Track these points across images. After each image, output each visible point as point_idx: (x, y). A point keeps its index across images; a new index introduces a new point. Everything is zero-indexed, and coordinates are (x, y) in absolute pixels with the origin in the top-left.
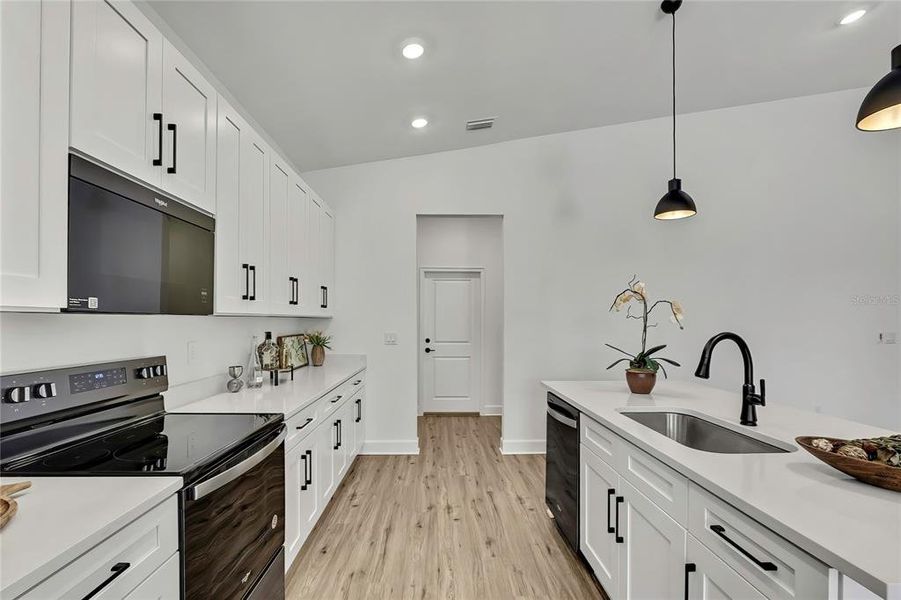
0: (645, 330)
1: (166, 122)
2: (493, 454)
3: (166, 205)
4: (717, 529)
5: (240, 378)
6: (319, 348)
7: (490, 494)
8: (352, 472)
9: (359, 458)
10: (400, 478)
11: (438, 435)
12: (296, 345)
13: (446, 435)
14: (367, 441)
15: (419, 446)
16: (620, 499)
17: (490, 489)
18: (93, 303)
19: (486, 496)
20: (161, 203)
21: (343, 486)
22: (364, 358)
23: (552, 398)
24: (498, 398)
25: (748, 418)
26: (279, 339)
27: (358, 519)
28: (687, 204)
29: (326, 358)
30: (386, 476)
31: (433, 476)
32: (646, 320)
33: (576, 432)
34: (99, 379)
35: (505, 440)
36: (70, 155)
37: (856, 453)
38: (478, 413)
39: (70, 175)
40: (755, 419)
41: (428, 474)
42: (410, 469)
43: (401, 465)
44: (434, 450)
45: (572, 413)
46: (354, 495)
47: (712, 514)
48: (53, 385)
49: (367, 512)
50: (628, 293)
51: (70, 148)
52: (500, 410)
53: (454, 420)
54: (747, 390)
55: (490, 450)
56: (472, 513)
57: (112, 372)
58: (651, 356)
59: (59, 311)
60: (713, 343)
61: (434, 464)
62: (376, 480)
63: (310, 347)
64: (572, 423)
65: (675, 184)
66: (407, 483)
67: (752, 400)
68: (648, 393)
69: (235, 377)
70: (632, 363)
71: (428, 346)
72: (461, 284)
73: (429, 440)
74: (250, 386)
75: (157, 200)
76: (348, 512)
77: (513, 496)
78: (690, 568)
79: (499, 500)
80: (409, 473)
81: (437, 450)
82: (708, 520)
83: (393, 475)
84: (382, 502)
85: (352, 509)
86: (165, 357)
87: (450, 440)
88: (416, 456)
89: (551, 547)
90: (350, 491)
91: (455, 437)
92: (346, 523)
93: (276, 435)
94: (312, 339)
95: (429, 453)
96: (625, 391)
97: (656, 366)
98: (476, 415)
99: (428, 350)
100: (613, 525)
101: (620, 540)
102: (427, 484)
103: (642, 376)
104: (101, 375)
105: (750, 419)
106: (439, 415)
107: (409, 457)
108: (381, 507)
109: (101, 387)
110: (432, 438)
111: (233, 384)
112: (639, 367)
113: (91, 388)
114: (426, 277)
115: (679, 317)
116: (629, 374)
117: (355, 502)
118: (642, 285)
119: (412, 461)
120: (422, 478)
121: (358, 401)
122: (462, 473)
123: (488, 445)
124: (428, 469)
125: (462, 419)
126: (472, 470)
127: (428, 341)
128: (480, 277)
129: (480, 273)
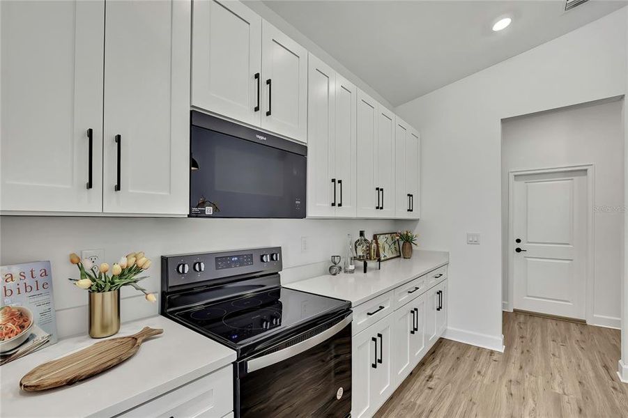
1: (263, 79)
2: (606, 378)
3: (265, 139)
5: (340, 264)
6: (407, 244)
8: (433, 353)
9: (441, 342)
10: (479, 372)
11: (528, 336)
12: (390, 240)
13: (539, 338)
14: (448, 328)
15: (504, 344)
18: (209, 210)
20: (262, 138)
21: (422, 364)
22: (447, 254)
26: (375, 237)
27: (431, 402)
29: (414, 253)
30: (464, 366)
31: (518, 383)
34: (235, 261)
36: (191, 112)
38: (584, 321)
39: (191, 125)
41: (513, 378)
42: (492, 366)
43: (483, 359)
44: (522, 352)
46: (431, 377)
48: (202, 264)
49: (440, 399)
51: (192, 106)
52: (619, 323)
53: (551, 325)
55: (602, 371)
57: (244, 257)
59: (187, 216)
61: (521, 368)
62: (454, 368)
63: (401, 243)
66: (486, 381)
69: (335, 264)
71: (519, 245)
72: (562, 184)
73: (517, 340)
74: (346, 272)
75: (258, 136)
76: (422, 391)
80: (490, 370)
81: (526, 352)
83: (472, 366)
84: (458, 393)
85: (427, 391)
86: (280, 247)
87: (544, 346)
88: (499, 353)
90: (428, 372)
91: (551, 344)
92: (418, 402)
93: (343, 318)
94: (402, 237)
95: (516, 353)
98: (582, 323)
99: (518, 250)
102: (509, 389)
104: (236, 259)
106: (531, 315)
107: (492, 352)
108: (455, 399)
109: (236, 267)
110: (522, 337)
111: (334, 268)
113: (229, 266)
114: (515, 180)
117: (431, 384)
119: (494, 358)
120: (505, 381)
121: (439, 293)
122: (558, 390)
123: (599, 365)
124: (513, 371)
125: (562, 324)
126: (573, 391)
127: (518, 241)
128: (586, 174)
129: (586, 170)
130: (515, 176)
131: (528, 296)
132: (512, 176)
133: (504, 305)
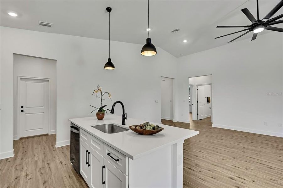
0: (101, 101)
2: (52, 148)
4: (109, 154)
7: (48, 164)
11: (26, 146)
13: (31, 145)
15: (14, 153)
16: (89, 153)
17: (49, 162)
19: (46, 165)
23: (72, 124)
24: (55, 127)
25: (123, 123)
28: (112, 66)
31: (20, 164)
32: (102, 98)
33: (78, 134)
35: (57, 142)
37: (138, 128)
38: (48, 134)
40: (125, 123)
41: (18, 164)
42: (7, 164)
44: (23, 153)
45: (77, 128)
47: (108, 151)
50: (97, 90)
52: (56, 131)
54: (123, 116)
56: (38, 174)
58: (103, 108)
60: (115, 104)
61: (22, 159)
64: (77, 132)
65: (109, 60)
67: (124, 118)
68: (103, 119)
70: (98, 111)
71: (22, 109)
72: (39, 84)
73: (21, 150)
77: (58, 162)
78: (104, 167)
79: (52, 165)
81: (25, 153)
82: (107, 152)
87: (32, 147)
88: (12, 158)
89: (71, 176)
91: (35, 145)
95: (20, 155)
96: (96, 119)
97: (104, 111)
98: (47, 135)
99: (22, 111)
100: (87, 162)
101: (89, 165)
102: (16, 168)
103: (101, 114)
105: (124, 123)
106: (28, 138)
110: (23, 148)
112: (100, 112)
114: (21, 80)
115: (111, 97)
116: (97, 114)
118: (101, 87)
119: (9, 160)
120: (14, 167)
124: (18, 161)
125: (40, 138)
126: (41, 157)
127: (22, 107)
128: (48, 82)
129: (48, 80)
130: (21, 78)
131: (27, 130)
132: (19, 78)
133: (14, 138)
